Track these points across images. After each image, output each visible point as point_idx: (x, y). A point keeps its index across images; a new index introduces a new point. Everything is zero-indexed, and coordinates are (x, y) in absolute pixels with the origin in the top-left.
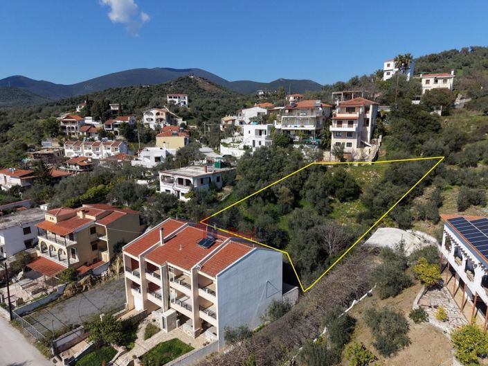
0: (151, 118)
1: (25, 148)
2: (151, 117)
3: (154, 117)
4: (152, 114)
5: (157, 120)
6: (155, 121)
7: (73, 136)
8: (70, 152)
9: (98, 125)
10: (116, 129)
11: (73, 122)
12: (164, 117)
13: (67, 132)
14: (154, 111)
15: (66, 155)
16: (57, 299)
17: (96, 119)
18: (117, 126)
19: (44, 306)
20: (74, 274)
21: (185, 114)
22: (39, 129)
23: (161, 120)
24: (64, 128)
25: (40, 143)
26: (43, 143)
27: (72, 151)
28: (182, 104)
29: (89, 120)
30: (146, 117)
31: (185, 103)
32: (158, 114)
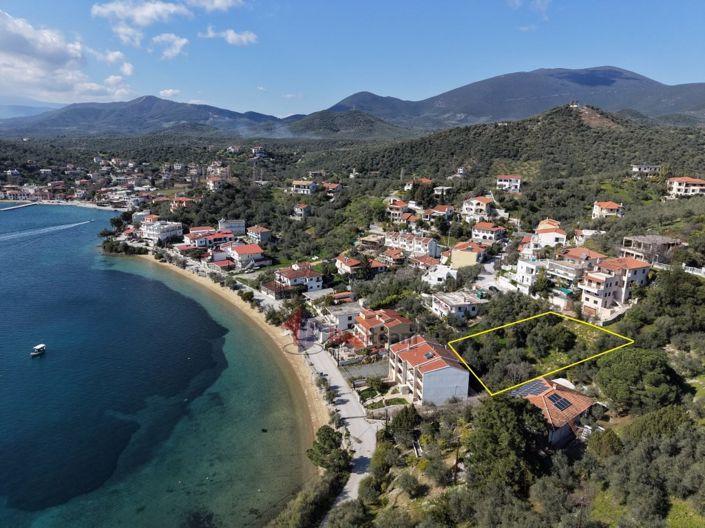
0: (471, 209)
1: (358, 231)
2: (471, 207)
3: (474, 207)
4: (472, 204)
5: (477, 211)
6: (473, 211)
7: (395, 222)
8: (389, 242)
9: (420, 211)
10: (432, 220)
11: (398, 209)
12: (484, 208)
13: (391, 217)
14: (475, 202)
15: (386, 244)
16: (358, 363)
17: (419, 204)
18: (434, 217)
19: (352, 364)
20: (369, 352)
21: (510, 204)
22: (370, 211)
23: (481, 210)
24: (389, 213)
25: (368, 228)
26: (371, 226)
27: (390, 240)
28: (513, 188)
29: (412, 205)
30: (465, 207)
31: (516, 187)
32: (478, 204)
